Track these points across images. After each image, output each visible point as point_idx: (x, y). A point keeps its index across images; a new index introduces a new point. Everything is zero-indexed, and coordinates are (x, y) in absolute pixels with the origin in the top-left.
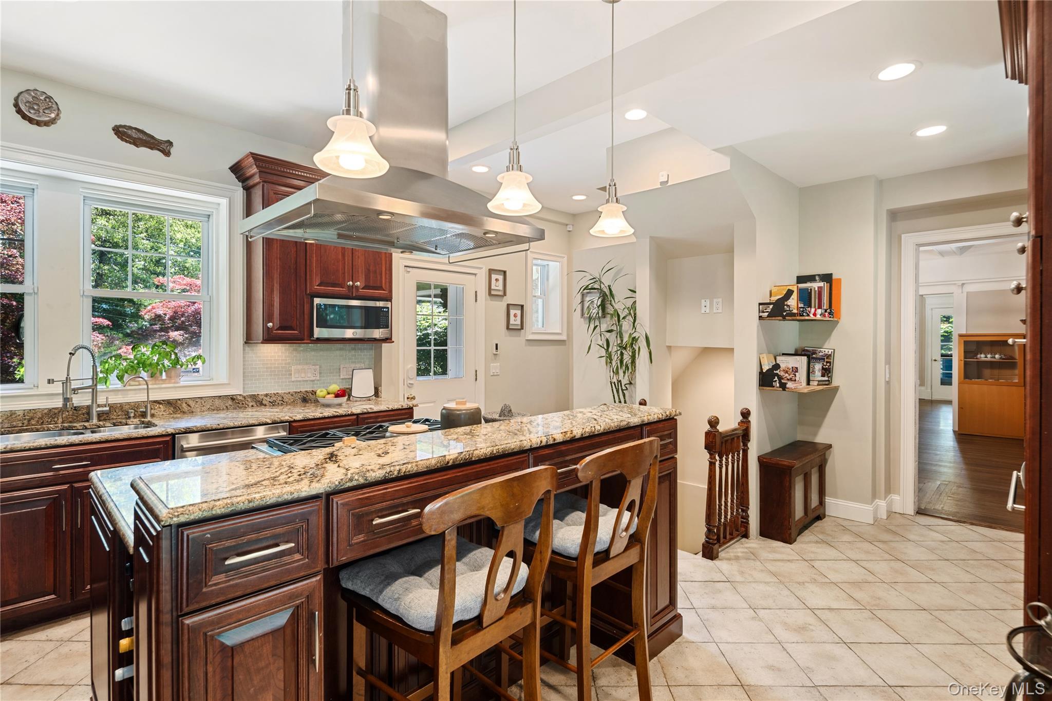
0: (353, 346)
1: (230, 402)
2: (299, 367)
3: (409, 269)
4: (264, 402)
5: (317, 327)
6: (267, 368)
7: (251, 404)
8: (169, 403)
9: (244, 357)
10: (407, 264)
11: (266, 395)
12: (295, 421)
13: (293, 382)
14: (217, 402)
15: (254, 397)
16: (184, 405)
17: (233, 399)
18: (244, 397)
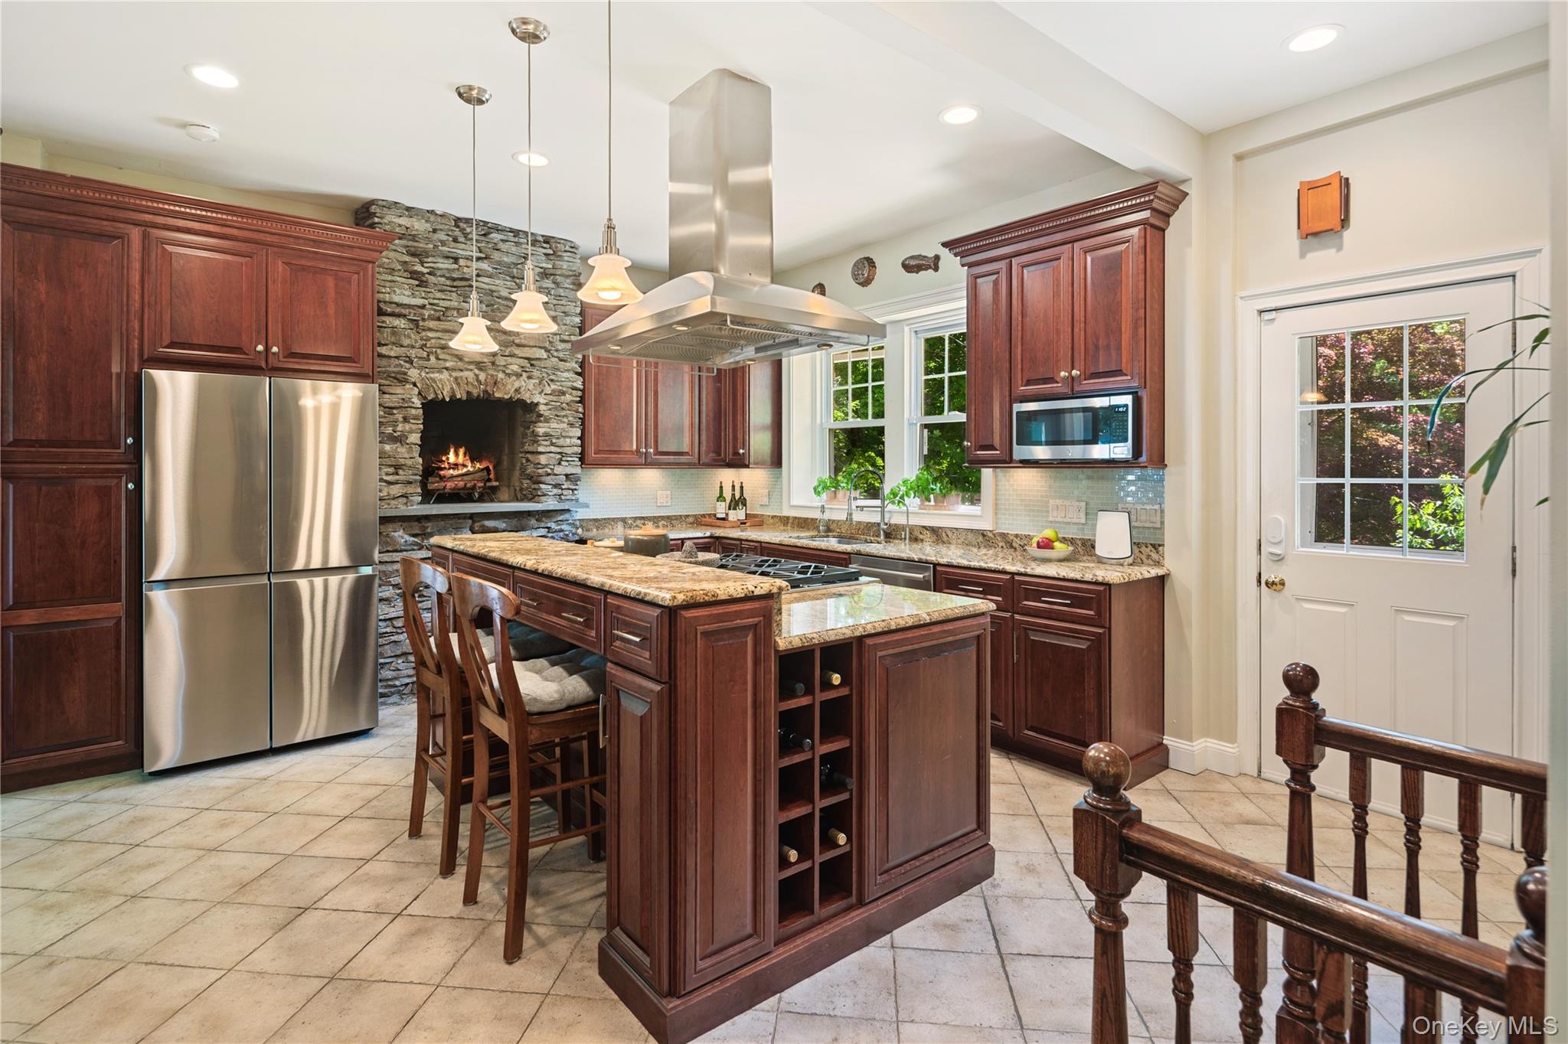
0: (1089, 472)
1: (981, 539)
2: (1059, 502)
3: (1267, 316)
4: (1014, 544)
5: (1018, 444)
6: (1021, 500)
7: (1001, 544)
8: (934, 531)
9: (996, 485)
10: (1262, 307)
11: (1017, 536)
12: (939, 564)
13: (1051, 522)
14: (970, 536)
15: (1004, 535)
16: (944, 534)
17: (984, 535)
18: (994, 535)
